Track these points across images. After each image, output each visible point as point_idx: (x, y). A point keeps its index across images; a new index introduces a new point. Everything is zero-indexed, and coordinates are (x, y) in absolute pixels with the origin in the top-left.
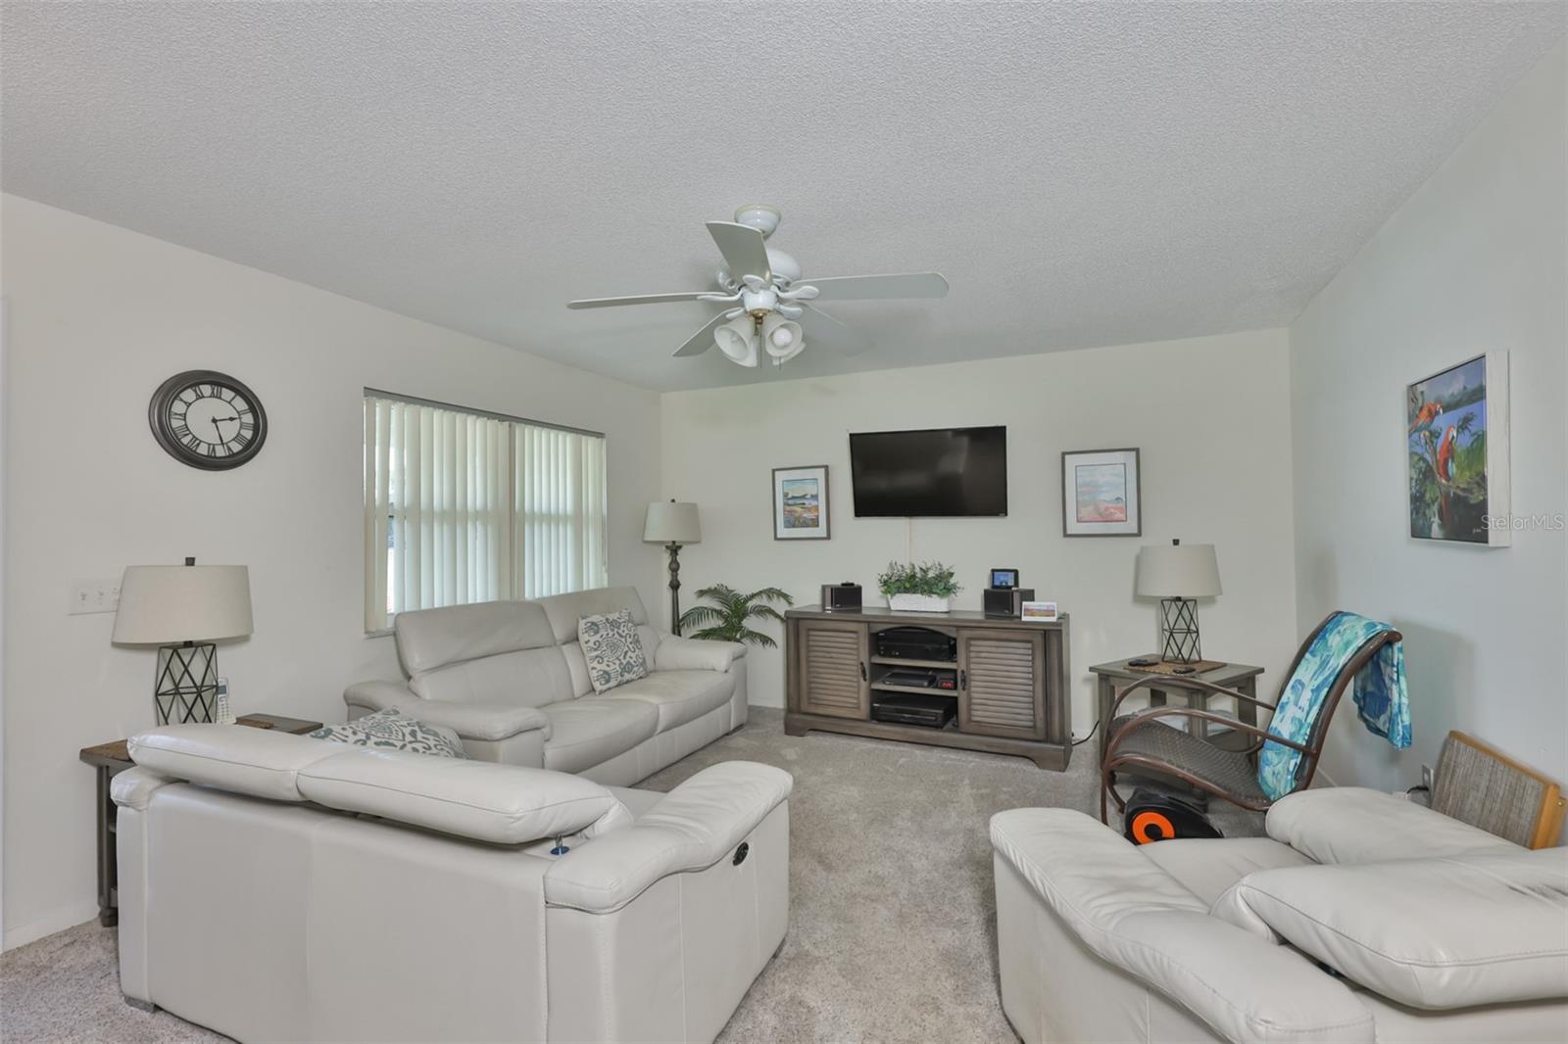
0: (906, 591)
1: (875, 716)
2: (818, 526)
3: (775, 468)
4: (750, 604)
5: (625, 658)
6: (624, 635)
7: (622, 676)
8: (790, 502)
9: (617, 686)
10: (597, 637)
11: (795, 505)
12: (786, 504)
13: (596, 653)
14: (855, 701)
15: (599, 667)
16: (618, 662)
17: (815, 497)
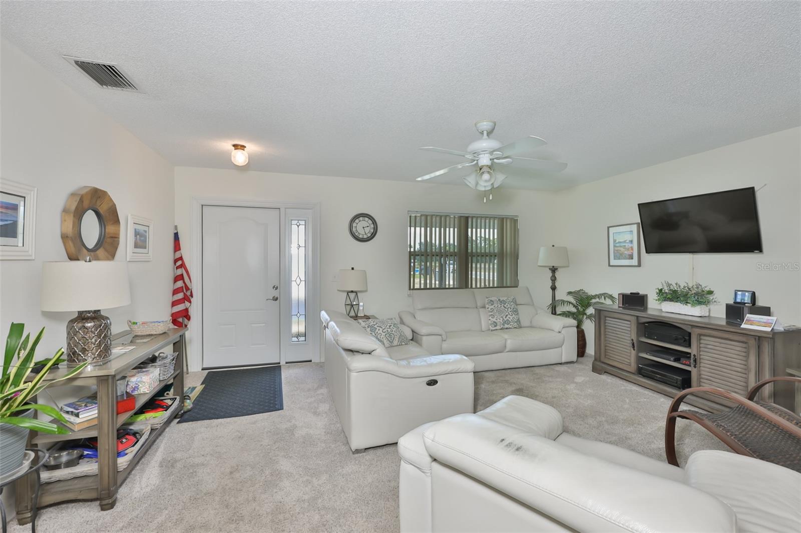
0: (671, 300)
1: (640, 372)
2: (632, 259)
3: (609, 226)
4: (593, 301)
5: (506, 318)
6: (507, 307)
7: (503, 325)
8: (618, 245)
9: (501, 329)
10: (492, 307)
11: (621, 246)
12: (615, 246)
13: (491, 313)
14: (629, 361)
15: (492, 319)
16: (502, 319)
17: (631, 242)
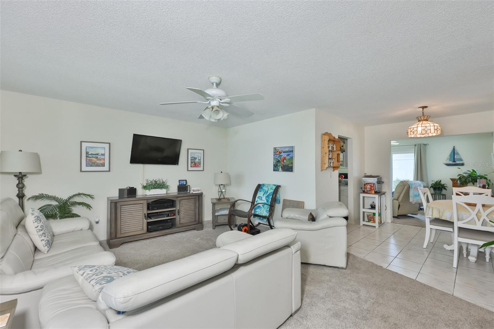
1: (149, 231)
2: (104, 166)
3: (81, 141)
8: (90, 156)
11: (93, 157)
12: (87, 157)
14: (142, 228)
17: (103, 155)
